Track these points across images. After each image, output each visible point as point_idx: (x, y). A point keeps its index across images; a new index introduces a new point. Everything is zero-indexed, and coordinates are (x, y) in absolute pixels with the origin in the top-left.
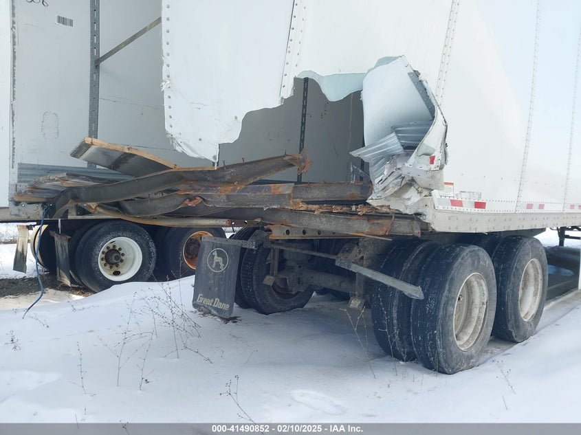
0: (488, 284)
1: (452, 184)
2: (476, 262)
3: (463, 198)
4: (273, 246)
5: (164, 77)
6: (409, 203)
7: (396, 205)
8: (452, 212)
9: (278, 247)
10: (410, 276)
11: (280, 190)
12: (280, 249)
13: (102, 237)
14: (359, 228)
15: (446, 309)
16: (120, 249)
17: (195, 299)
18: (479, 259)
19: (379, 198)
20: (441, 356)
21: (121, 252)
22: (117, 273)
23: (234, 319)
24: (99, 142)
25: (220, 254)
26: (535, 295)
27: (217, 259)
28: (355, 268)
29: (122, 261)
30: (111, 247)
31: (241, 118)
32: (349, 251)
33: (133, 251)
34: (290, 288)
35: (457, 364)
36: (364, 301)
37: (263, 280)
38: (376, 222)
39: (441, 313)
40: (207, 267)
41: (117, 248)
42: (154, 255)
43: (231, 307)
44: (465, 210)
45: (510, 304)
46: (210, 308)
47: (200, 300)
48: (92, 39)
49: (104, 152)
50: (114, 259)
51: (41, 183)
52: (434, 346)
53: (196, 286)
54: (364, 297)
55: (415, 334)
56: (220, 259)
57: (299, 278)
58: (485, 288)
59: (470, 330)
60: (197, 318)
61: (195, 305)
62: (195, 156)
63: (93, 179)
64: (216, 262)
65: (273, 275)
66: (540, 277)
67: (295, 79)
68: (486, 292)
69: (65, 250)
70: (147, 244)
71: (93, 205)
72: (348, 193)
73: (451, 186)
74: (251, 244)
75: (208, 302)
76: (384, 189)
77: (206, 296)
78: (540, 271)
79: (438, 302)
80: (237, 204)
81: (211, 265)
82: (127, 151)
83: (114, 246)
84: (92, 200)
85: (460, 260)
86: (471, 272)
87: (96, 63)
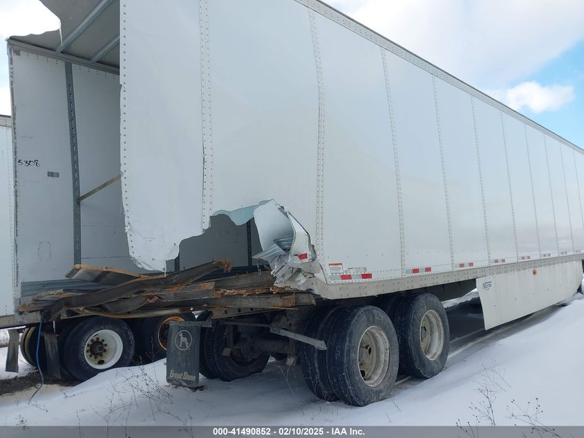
0: (387, 334)
1: (341, 264)
2: (371, 318)
3: (352, 272)
4: (227, 323)
5: (126, 224)
6: (300, 284)
7: (293, 286)
8: (343, 284)
9: (232, 323)
10: (324, 334)
11: (206, 287)
12: (234, 325)
13: (88, 331)
14: (276, 303)
15: (349, 355)
16: (103, 341)
17: (168, 375)
18: (374, 315)
19: (281, 282)
20: (351, 391)
21: (104, 343)
22: (101, 362)
23: (201, 388)
24: (85, 266)
25: (185, 335)
26: (440, 339)
27: (183, 339)
28: (283, 333)
29: (105, 351)
30: (95, 340)
31: (178, 244)
32: (279, 320)
33: (114, 342)
34: (245, 356)
35: (366, 397)
36: (296, 358)
37: (222, 352)
38: (285, 297)
39: (345, 359)
40: (176, 347)
41: (100, 340)
42: (133, 343)
43: (198, 377)
44: (354, 281)
45: (413, 348)
46: (181, 381)
47: (172, 375)
48: (74, 183)
49: (89, 272)
50: (99, 349)
51: (42, 297)
52: (346, 386)
53: (168, 364)
54: (297, 355)
55: (331, 378)
56: (185, 339)
57: (252, 347)
58: (385, 337)
59: (380, 371)
60: (171, 390)
61: (169, 380)
62: (151, 269)
63: (82, 291)
64: (182, 341)
65: (229, 347)
66: (441, 324)
67: (211, 217)
68: (387, 340)
69: (55, 346)
70: (127, 333)
71: (81, 309)
72: (265, 279)
73: (340, 266)
74: (208, 324)
75: (178, 376)
76: (283, 276)
77: (177, 371)
78: (439, 319)
79: (342, 351)
80: (181, 298)
81: (179, 344)
82: (105, 270)
83: (98, 339)
84: (81, 306)
85: (356, 318)
86: (368, 326)
87: (78, 200)
